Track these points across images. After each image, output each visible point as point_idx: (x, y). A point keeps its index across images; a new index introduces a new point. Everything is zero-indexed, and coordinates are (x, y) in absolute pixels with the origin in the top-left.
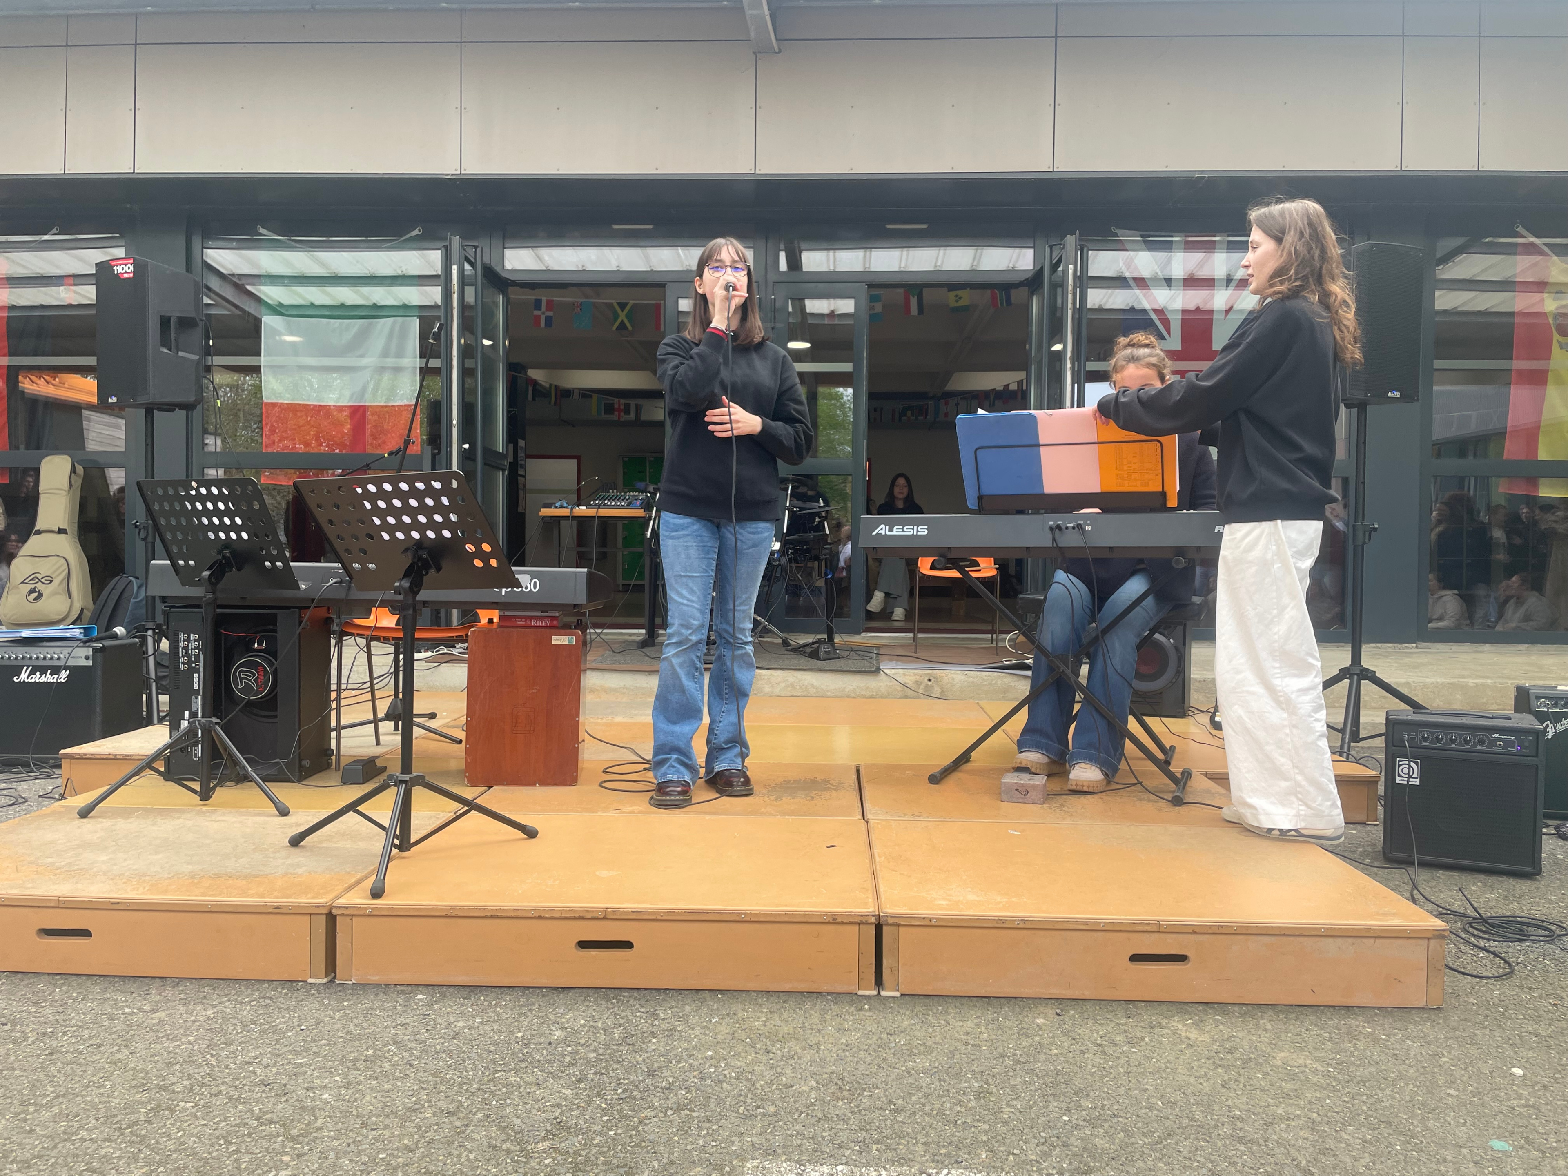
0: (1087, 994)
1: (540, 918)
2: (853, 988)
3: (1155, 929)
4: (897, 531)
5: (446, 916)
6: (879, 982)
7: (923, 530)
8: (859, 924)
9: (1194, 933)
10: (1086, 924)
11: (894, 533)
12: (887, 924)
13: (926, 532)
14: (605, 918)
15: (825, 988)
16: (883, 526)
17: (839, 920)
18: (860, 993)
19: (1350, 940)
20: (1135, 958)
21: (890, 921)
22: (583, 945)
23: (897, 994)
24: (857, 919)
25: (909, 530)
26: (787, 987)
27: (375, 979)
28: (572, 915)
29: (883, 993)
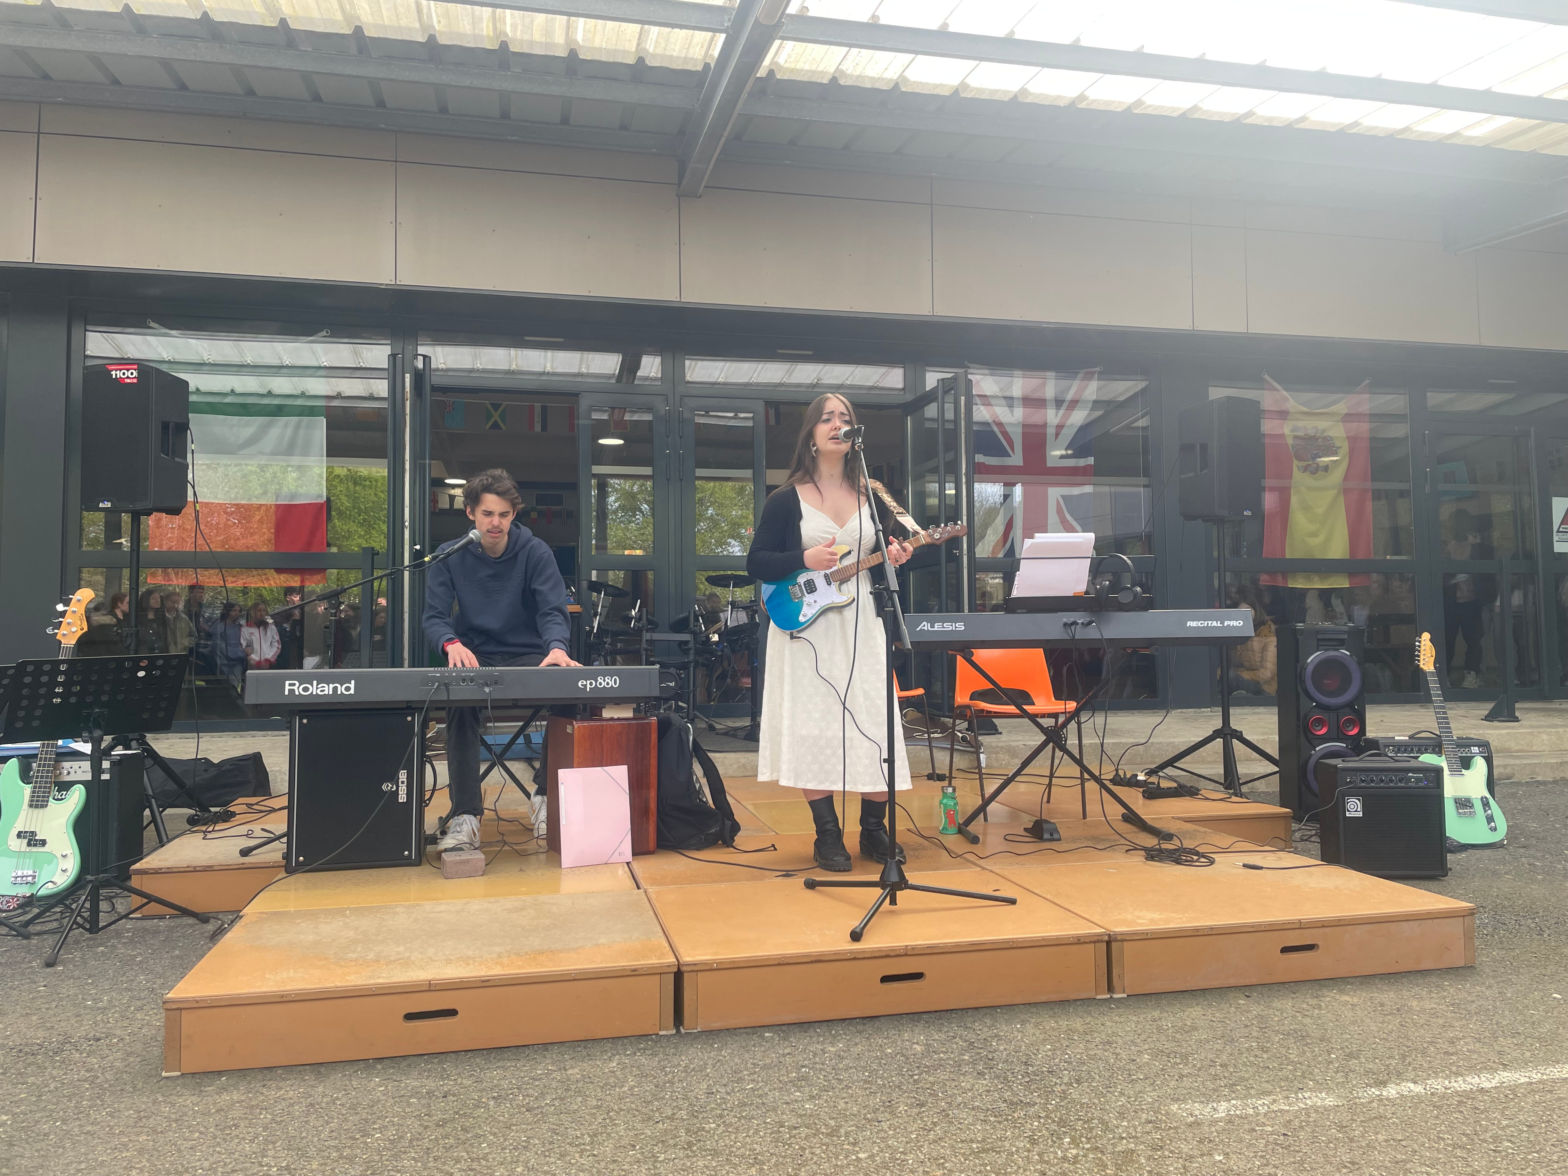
0: (1254, 981)
1: (855, 959)
2: (1092, 994)
3: (1298, 926)
4: (937, 627)
5: (779, 964)
6: (1110, 989)
7: (960, 626)
8: (1095, 942)
9: (1323, 926)
10: (1253, 927)
11: (936, 629)
12: (1116, 941)
13: (963, 628)
14: (906, 955)
15: (1072, 997)
16: (925, 623)
17: (1082, 940)
18: (1098, 997)
19: (1417, 922)
20: (1285, 950)
21: (1119, 938)
22: (885, 979)
23: (1125, 995)
24: (1095, 939)
25: (948, 627)
26: (1044, 999)
27: (716, 1025)
28: (881, 954)
29: (1115, 996)
